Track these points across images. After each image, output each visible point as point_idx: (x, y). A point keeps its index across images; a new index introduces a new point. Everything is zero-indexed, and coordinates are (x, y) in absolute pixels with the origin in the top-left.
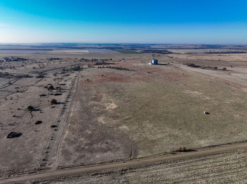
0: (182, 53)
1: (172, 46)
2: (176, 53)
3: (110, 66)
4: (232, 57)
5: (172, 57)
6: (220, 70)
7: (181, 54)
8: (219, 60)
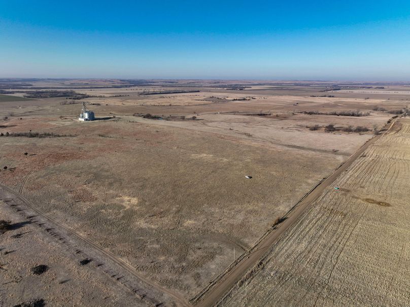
0: (106, 95)
1: (72, 82)
2: (96, 97)
3: (8, 133)
4: (179, 98)
5: (99, 105)
6: (189, 119)
7: (104, 97)
8: (170, 105)
